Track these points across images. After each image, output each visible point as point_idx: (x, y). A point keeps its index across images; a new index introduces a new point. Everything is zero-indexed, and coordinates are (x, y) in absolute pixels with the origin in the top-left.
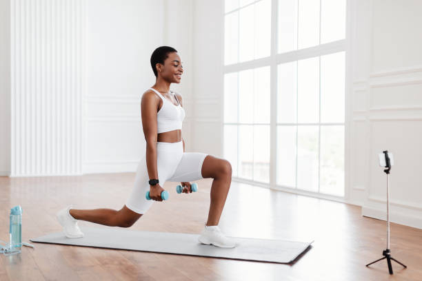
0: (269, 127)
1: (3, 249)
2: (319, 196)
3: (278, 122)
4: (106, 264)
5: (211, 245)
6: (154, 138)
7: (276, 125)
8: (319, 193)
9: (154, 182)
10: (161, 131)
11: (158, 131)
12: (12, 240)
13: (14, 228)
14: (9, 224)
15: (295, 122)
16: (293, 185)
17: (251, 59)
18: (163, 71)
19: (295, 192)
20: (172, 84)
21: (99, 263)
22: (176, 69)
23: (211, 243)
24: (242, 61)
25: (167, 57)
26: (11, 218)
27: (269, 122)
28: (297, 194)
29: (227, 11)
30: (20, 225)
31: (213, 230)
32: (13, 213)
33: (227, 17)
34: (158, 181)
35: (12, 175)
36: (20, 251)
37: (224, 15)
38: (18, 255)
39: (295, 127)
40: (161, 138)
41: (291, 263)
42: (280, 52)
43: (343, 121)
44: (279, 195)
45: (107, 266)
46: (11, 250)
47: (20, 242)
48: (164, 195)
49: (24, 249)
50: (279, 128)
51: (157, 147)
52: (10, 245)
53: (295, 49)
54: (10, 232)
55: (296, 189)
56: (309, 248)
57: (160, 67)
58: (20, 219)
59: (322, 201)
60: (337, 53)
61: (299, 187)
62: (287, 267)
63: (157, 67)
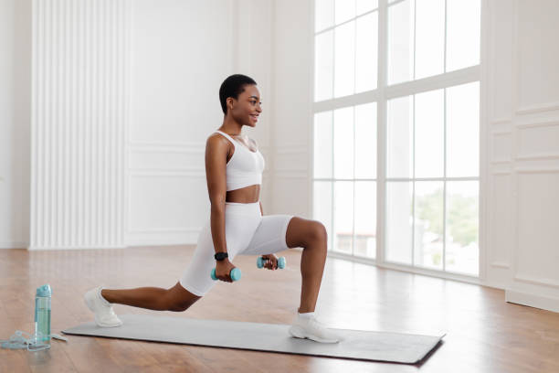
0: (375, 183)
1: (25, 343)
2: (444, 276)
3: (388, 176)
4: (166, 363)
5: (306, 338)
6: (221, 197)
7: (386, 180)
8: (444, 272)
9: (221, 257)
10: (233, 188)
11: (227, 188)
12: (39, 330)
13: (40, 314)
14: (34, 308)
15: (411, 177)
16: (408, 262)
17: (350, 93)
18: (235, 108)
19: (412, 270)
20: (244, 127)
21: (156, 361)
22: (252, 108)
23: (307, 336)
24: (338, 95)
25: (244, 90)
26: (37, 300)
27: (375, 177)
28: (414, 274)
29: (318, 29)
30: (49, 311)
31: (309, 319)
32: (39, 294)
33: (317, 38)
34: (226, 255)
35: (32, 247)
36: (49, 346)
37: (315, 35)
38: (47, 351)
39: (411, 183)
40: (231, 197)
41: (418, 364)
42: (390, 83)
43: (477, 174)
44: (389, 275)
45: (169, 366)
46: (37, 345)
47: (49, 333)
48: (235, 274)
49: (54, 343)
50: (389, 185)
51: (225, 209)
52: (36, 337)
53: (411, 79)
54: (36, 321)
55: (412, 267)
56: (439, 344)
57: (231, 102)
58: (49, 303)
59: (449, 283)
60: (469, 84)
61: (417, 263)
62: (413, 369)
63: (228, 102)
